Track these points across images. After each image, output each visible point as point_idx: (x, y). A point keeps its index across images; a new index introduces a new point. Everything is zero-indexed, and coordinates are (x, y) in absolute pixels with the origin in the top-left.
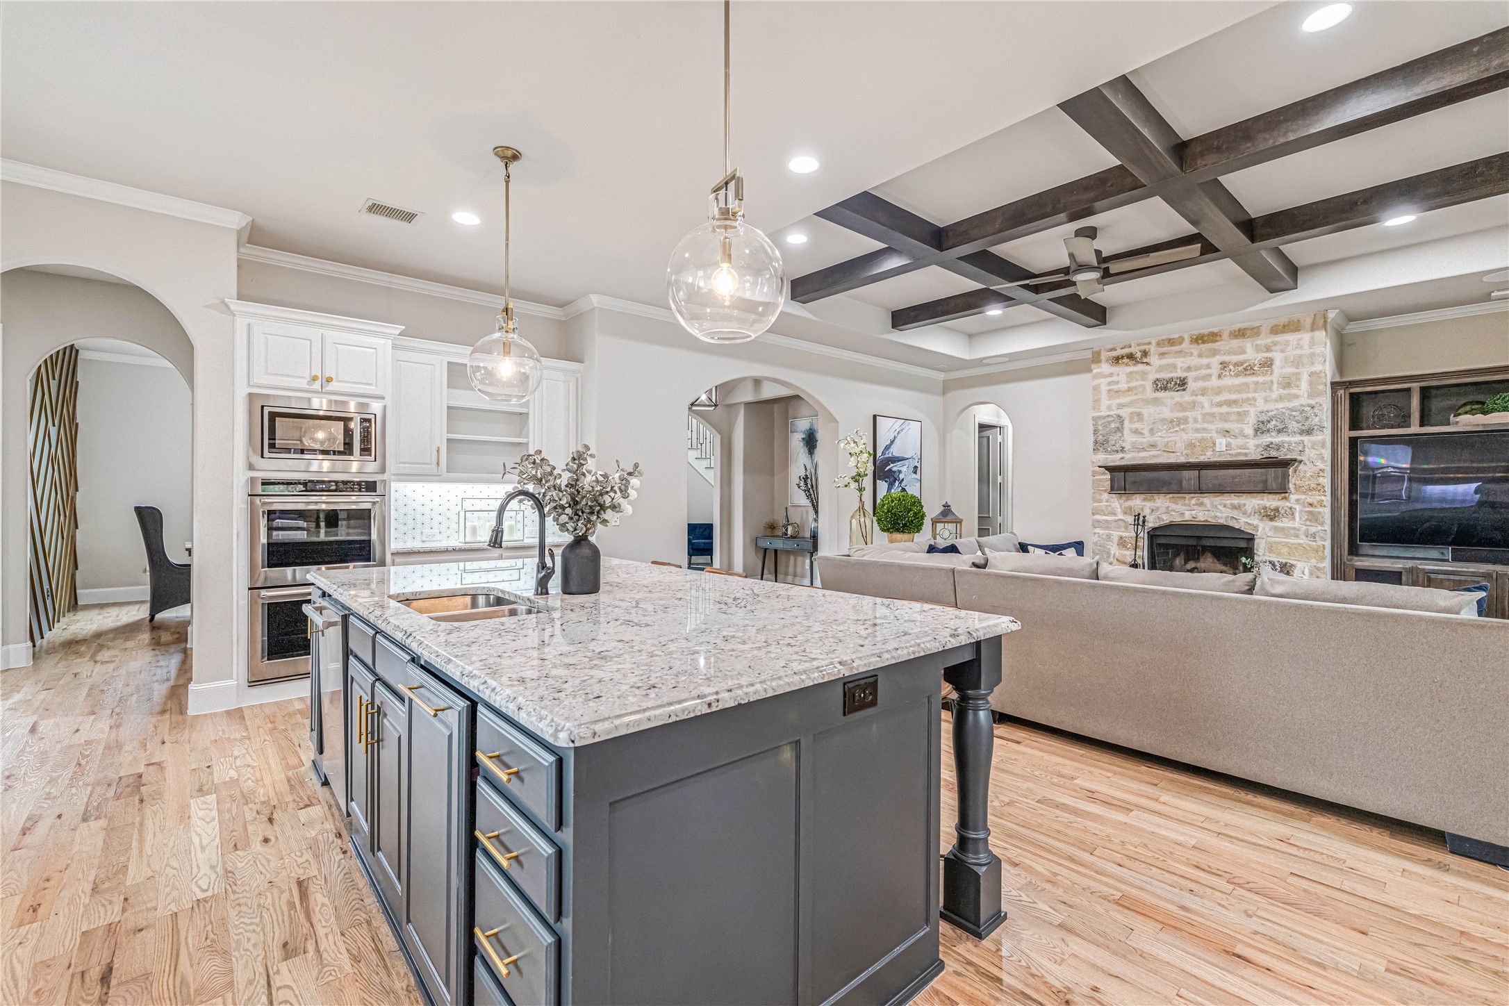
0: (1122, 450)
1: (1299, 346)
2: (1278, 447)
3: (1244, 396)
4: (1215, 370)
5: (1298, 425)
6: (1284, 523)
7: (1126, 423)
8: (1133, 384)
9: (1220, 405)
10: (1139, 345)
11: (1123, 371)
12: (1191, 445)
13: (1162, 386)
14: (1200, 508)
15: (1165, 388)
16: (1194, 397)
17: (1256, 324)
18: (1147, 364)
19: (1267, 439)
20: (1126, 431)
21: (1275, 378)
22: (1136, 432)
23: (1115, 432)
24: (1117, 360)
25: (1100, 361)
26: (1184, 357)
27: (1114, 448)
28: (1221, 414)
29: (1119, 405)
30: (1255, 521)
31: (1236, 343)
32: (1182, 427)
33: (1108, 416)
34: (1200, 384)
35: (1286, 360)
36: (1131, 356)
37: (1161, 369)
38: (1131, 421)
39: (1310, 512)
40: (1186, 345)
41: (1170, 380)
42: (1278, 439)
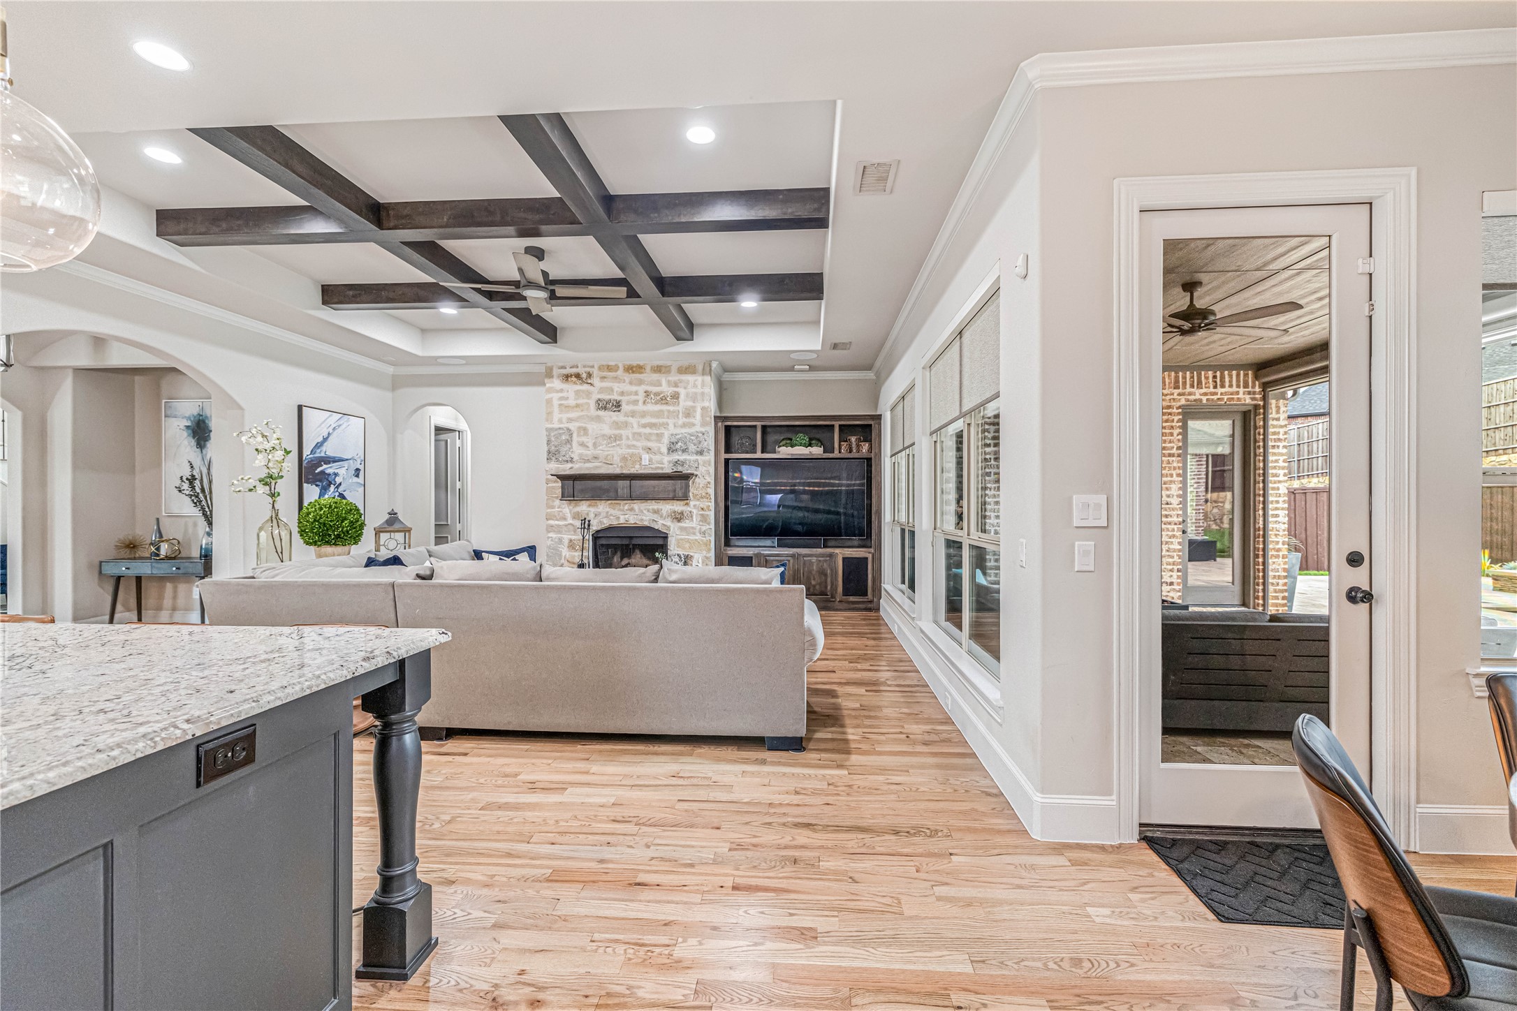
0: (572, 460)
1: (695, 386)
2: (683, 463)
3: (661, 421)
4: (641, 397)
5: (695, 447)
6: (684, 524)
7: (575, 435)
8: (580, 401)
9: (644, 426)
10: (584, 367)
11: (572, 388)
12: (624, 459)
13: (603, 405)
14: (632, 513)
15: (605, 408)
16: (626, 418)
17: (669, 363)
18: (591, 384)
19: (676, 457)
20: (575, 444)
21: (680, 408)
22: (582, 445)
23: (566, 444)
24: (567, 377)
25: (552, 377)
26: (619, 382)
27: (564, 458)
28: (645, 434)
29: (568, 419)
30: (668, 523)
31: (655, 376)
32: (618, 442)
33: (560, 428)
34: (631, 407)
35: (687, 395)
36: (578, 376)
37: (602, 390)
38: (579, 435)
39: (702, 515)
40: (620, 372)
41: (609, 402)
42: (682, 457)
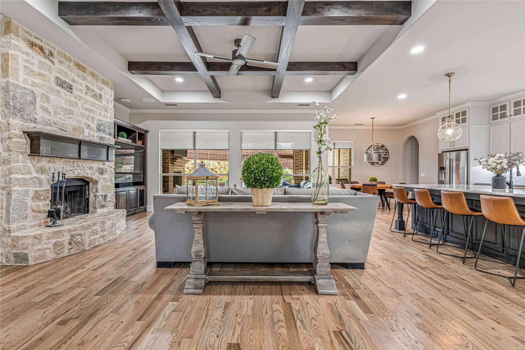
0: (35, 121)
1: (108, 94)
2: (104, 139)
3: (94, 109)
4: (84, 89)
5: (108, 130)
6: (105, 176)
7: (38, 99)
8: (43, 72)
9: (86, 109)
10: (47, 44)
11: (35, 57)
12: (74, 129)
13: (61, 84)
15: (62, 86)
16: (76, 100)
18: (53, 62)
19: (101, 134)
20: (37, 107)
21: (103, 105)
22: (46, 110)
23: (29, 104)
24: (32, 45)
25: (19, 36)
26: (70, 71)
27: (29, 117)
28: (86, 115)
29: (33, 82)
31: (91, 78)
32: (71, 116)
33: (25, 88)
34: (78, 93)
35: (105, 98)
36: (41, 49)
37: (60, 71)
38: (42, 100)
39: (111, 170)
40: (72, 64)
41: (65, 82)
42: (104, 135)
